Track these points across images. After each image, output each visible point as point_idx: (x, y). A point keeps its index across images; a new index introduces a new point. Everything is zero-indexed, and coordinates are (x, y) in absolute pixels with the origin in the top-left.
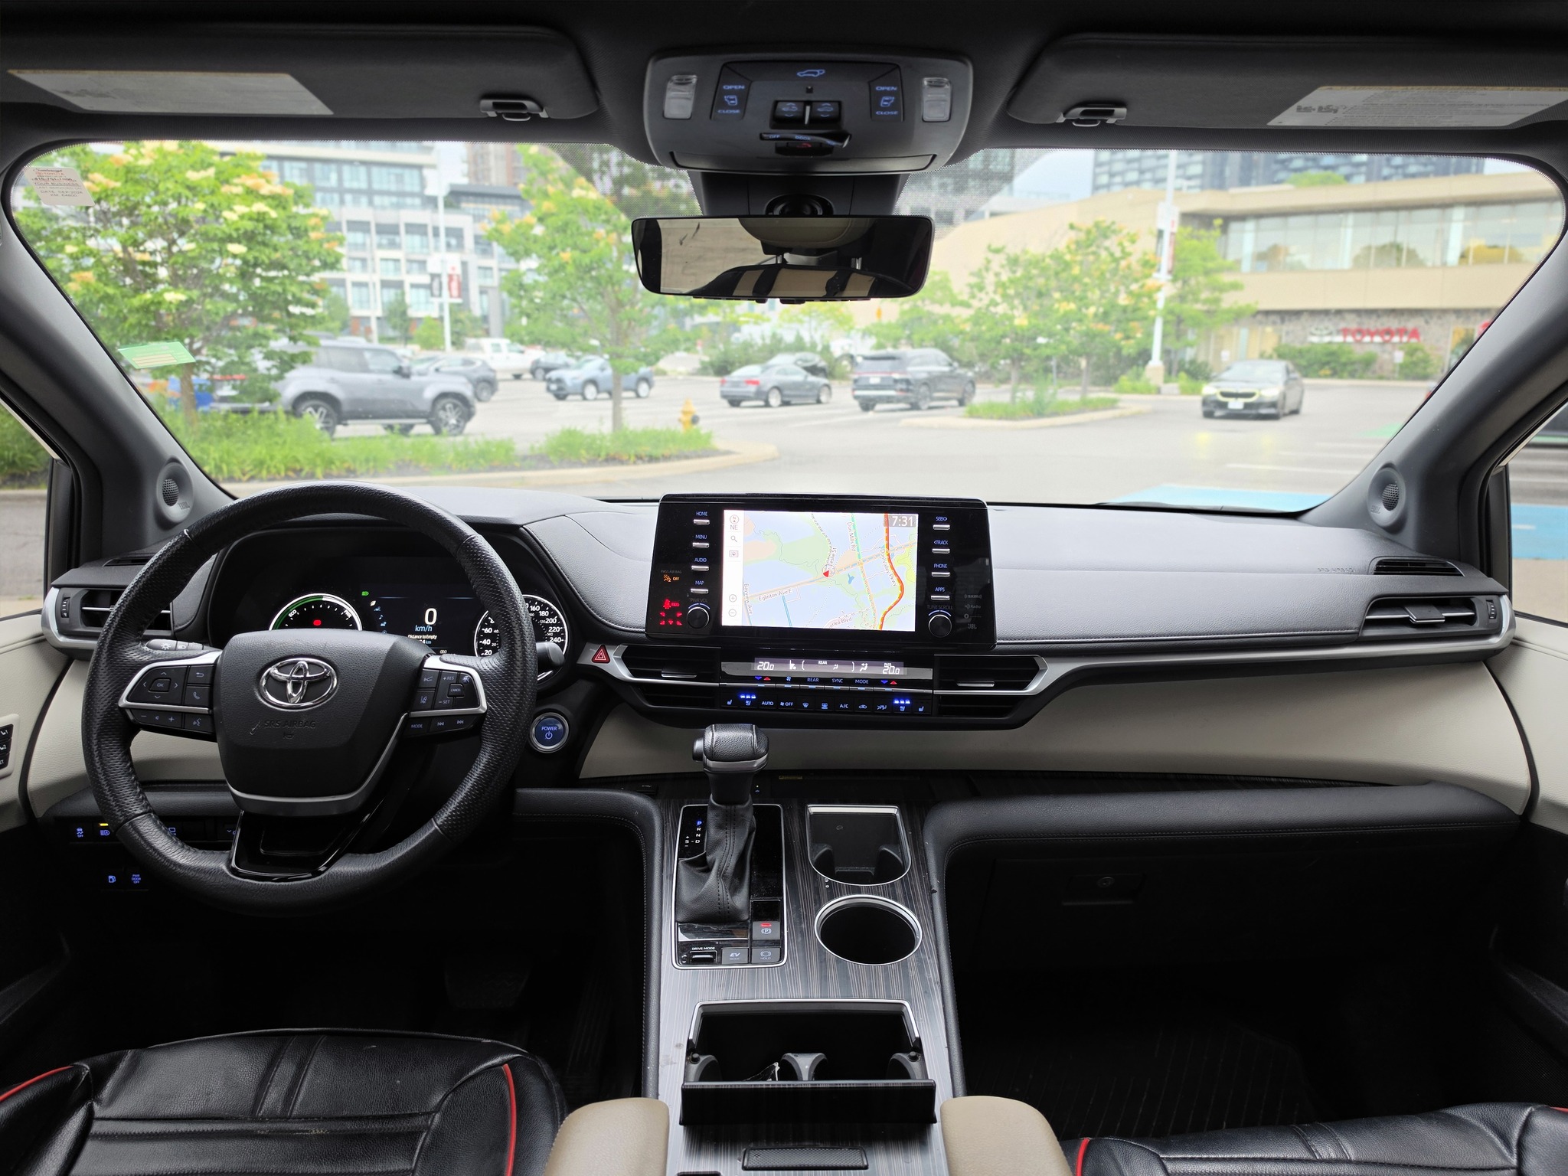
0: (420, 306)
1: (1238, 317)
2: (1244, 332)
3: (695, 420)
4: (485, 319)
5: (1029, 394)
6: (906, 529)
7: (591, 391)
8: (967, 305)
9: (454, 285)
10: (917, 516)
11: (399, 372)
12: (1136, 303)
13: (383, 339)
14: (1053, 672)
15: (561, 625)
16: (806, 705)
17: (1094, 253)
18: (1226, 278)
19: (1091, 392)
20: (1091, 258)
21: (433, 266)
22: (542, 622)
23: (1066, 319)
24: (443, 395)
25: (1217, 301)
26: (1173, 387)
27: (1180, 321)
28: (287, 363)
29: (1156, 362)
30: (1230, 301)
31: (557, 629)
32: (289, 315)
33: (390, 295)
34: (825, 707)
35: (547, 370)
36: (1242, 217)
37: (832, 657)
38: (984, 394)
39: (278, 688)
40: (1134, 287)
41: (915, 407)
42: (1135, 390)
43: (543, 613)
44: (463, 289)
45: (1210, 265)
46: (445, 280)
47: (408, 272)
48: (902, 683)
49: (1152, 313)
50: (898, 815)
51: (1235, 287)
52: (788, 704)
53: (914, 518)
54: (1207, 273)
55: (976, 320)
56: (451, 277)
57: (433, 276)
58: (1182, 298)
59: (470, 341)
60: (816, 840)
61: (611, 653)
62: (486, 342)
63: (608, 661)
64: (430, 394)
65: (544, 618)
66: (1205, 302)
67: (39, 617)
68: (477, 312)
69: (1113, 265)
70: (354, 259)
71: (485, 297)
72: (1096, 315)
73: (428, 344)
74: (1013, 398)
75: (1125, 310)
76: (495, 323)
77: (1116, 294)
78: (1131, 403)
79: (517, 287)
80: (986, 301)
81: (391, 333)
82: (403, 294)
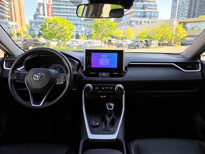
21: (82, 29)
33: (76, 33)
36: (188, 23)
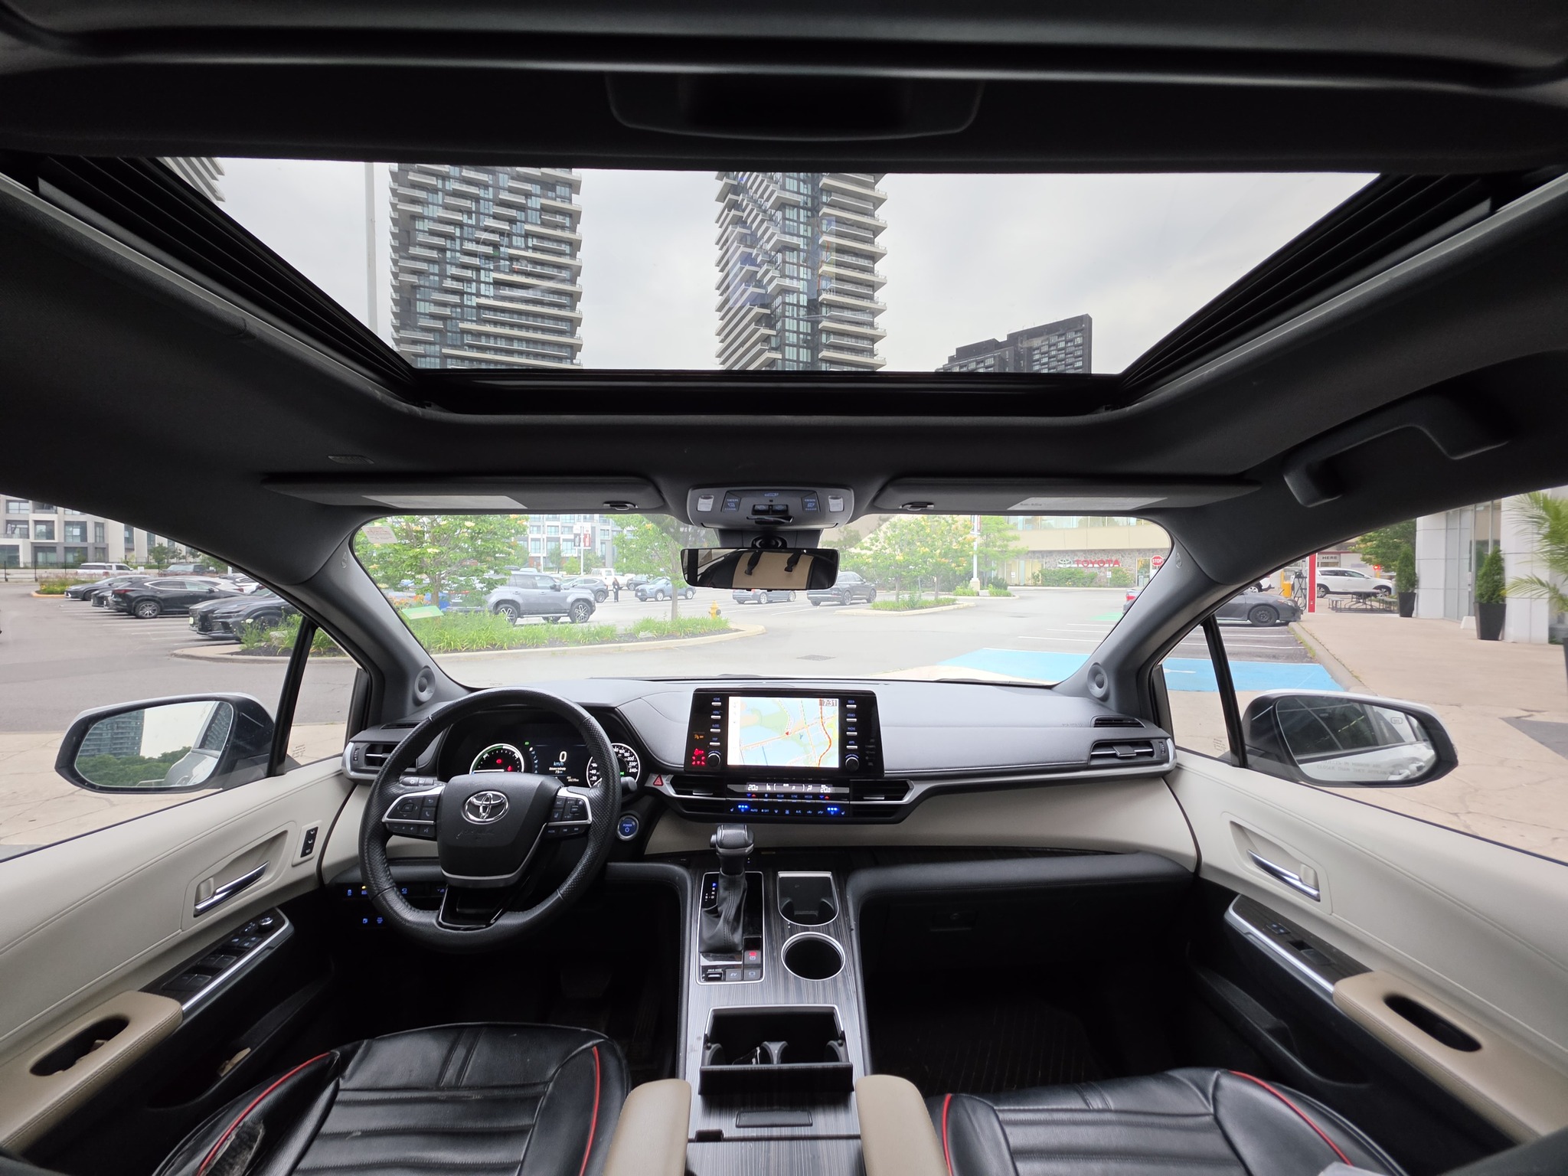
0: (568, 551)
1: (1018, 554)
2: (1022, 562)
3: (718, 612)
4: (603, 557)
5: (906, 596)
6: (832, 707)
7: (660, 596)
8: (871, 550)
9: (587, 540)
10: (838, 700)
11: (555, 588)
12: (962, 548)
13: (546, 569)
14: (917, 790)
15: (636, 761)
16: (776, 812)
17: (937, 521)
18: (1010, 534)
19: (941, 595)
20: (936, 523)
22: (626, 759)
23: (924, 557)
24: (578, 600)
25: (1006, 546)
26: (986, 592)
27: (986, 556)
28: (491, 585)
29: (975, 579)
30: (1013, 546)
31: (634, 764)
32: (496, 558)
34: (787, 812)
35: (637, 585)
37: (791, 782)
38: (881, 596)
39: (475, 810)
40: (960, 539)
41: (843, 604)
42: (964, 594)
43: (626, 754)
44: (592, 541)
45: (1000, 527)
46: (582, 537)
47: (562, 533)
48: (832, 796)
49: (971, 553)
50: (831, 877)
51: (1015, 538)
52: (766, 811)
53: (836, 701)
54: (999, 531)
55: (875, 557)
56: (585, 536)
57: (576, 535)
58: (987, 545)
59: (594, 570)
60: (783, 895)
61: (664, 780)
62: (603, 570)
63: (662, 784)
64: (570, 599)
65: (627, 757)
66: (999, 546)
67: (341, 758)
68: (599, 554)
69: (948, 528)
70: (533, 526)
71: (604, 545)
72: (940, 553)
73: (571, 572)
74: (898, 598)
75: (956, 551)
76: (609, 559)
77: (951, 543)
78: (963, 601)
79: (622, 542)
80: (880, 547)
81: (551, 565)
82: (560, 545)
